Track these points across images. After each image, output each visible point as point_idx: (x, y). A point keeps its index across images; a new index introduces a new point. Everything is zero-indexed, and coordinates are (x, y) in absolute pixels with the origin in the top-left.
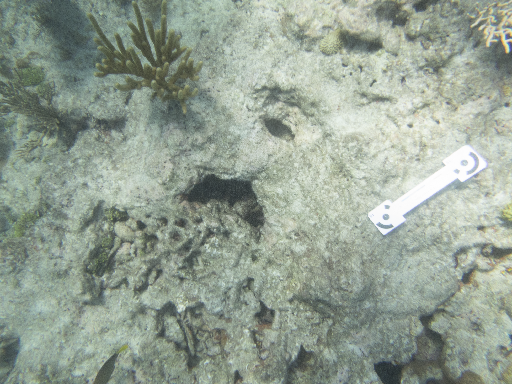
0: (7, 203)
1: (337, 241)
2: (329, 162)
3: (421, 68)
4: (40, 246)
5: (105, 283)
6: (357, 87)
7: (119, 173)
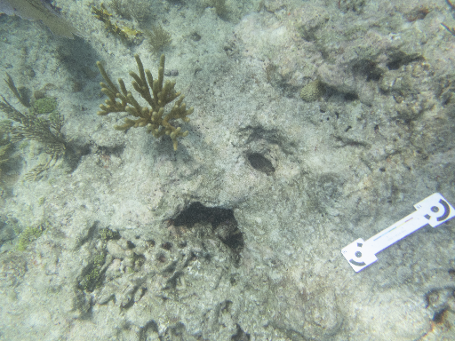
0: (15, 216)
1: (311, 274)
2: (305, 197)
3: (394, 119)
4: (39, 261)
5: (95, 298)
7: (114, 196)
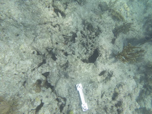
1: (78, 75)
2: (94, 80)
3: (106, 106)
4: (97, 18)
5: (86, 26)
6: (106, 92)
7: (106, 38)
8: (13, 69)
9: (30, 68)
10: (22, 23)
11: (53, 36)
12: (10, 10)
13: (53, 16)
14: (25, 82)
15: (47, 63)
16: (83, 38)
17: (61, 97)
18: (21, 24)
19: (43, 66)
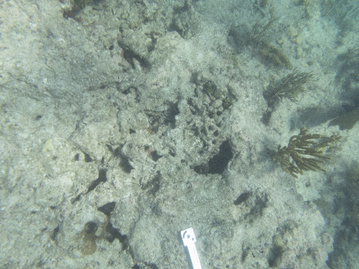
2: (223, 218)
4: (226, 65)
5: (199, 87)
6: (253, 246)
7: (248, 114)
8: (28, 199)
9: (69, 194)
10: (47, 90)
11: (123, 115)
12: (19, 62)
13: (121, 68)
14: (57, 230)
15: (110, 181)
16: (193, 116)
17: (146, 263)
18: (45, 93)
19: (101, 189)
